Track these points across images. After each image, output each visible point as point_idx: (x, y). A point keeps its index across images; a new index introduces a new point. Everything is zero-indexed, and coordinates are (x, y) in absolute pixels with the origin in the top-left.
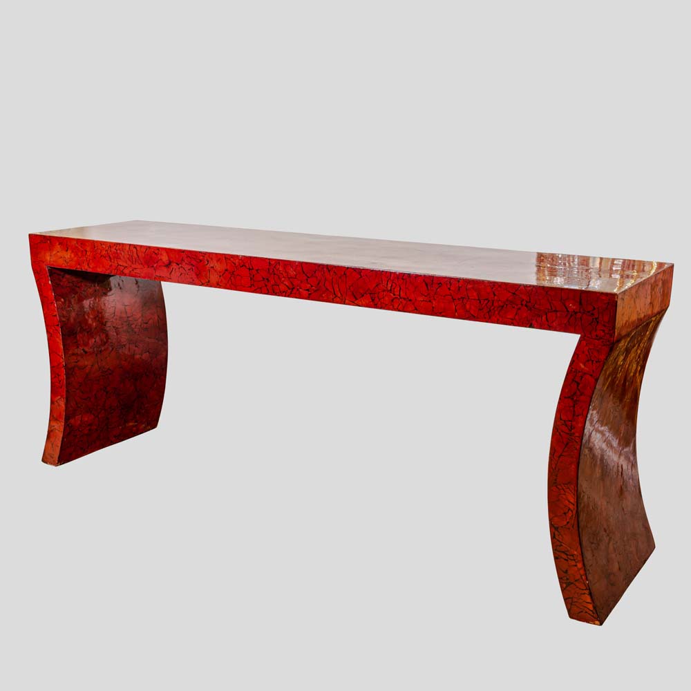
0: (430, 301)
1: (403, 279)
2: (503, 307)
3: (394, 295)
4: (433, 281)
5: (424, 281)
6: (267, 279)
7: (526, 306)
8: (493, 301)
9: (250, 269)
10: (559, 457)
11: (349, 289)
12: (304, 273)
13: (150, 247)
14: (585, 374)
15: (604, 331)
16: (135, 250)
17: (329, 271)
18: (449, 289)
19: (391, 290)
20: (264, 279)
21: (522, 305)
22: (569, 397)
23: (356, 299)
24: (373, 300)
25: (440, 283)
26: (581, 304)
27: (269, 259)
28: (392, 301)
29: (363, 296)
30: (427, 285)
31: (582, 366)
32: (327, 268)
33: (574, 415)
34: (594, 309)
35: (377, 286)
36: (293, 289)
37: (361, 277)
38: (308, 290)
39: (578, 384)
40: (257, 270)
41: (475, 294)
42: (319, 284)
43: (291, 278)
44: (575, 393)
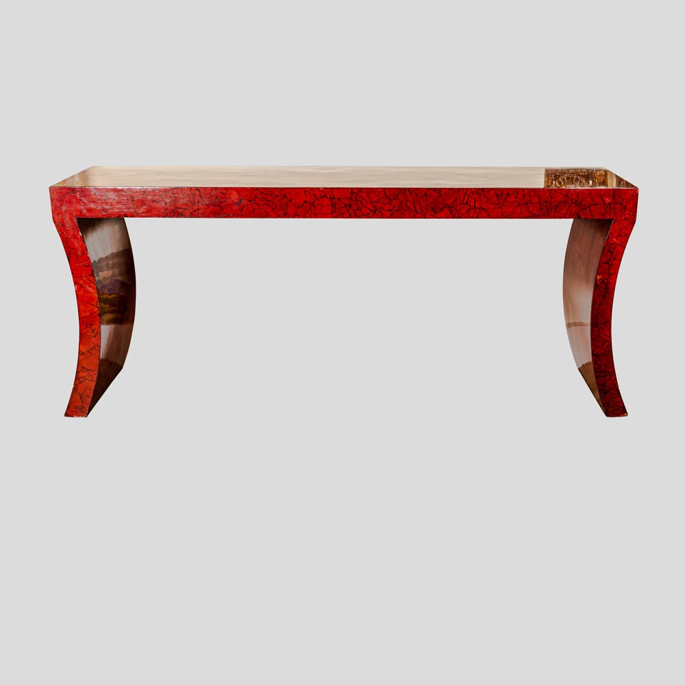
0: (500, 208)
1: (477, 193)
2: (558, 206)
3: (470, 206)
4: (502, 192)
5: (496, 193)
6: (350, 206)
7: (575, 203)
8: (550, 203)
9: (331, 199)
10: (599, 306)
11: (430, 205)
12: (387, 197)
13: (216, 189)
14: (616, 245)
15: (629, 214)
16: (197, 192)
17: (411, 193)
18: (516, 197)
19: (467, 203)
20: (346, 206)
21: (572, 203)
22: (606, 263)
23: (436, 213)
24: (451, 213)
25: (509, 194)
26: (614, 198)
27: (352, 188)
28: (468, 211)
29: (442, 210)
30: (498, 196)
31: (615, 240)
32: (409, 191)
33: (609, 275)
34: (623, 200)
35: (455, 201)
36: (375, 212)
37: (441, 195)
38: (390, 211)
39: (612, 253)
40: (339, 199)
41: (537, 199)
42: (401, 204)
43: (374, 202)
44: (610, 260)
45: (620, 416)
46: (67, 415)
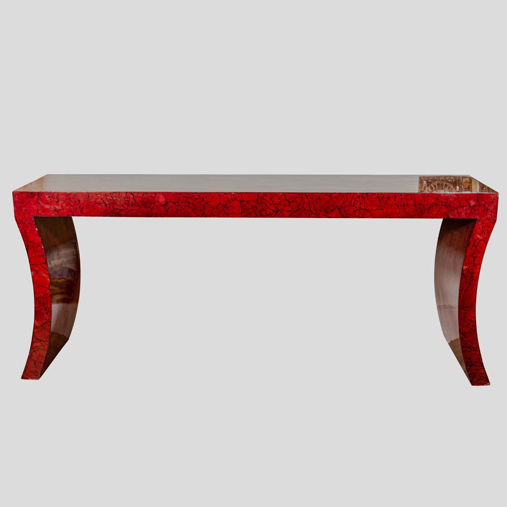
0: (381, 209)
1: (362, 197)
2: (430, 207)
3: (356, 208)
4: (383, 197)
5: (378, 197)
6: (256, 207)
7: (445, 205)
8: (424, 205)
9: (241, 201)
10: (465, 292)
11: (323, 207)
12: (287, 200)
13: (147, 193)
14: (480, 241)
15: (491, 215)
16: (132, 196)
17: (307, 197)
18: (395, 200)
19: (354, 205)
20: (253, 207)
21: (442, 205)
22: (471, 256)
23: (328, 213)
24: (340, 213)
25: (389, 197)
26: (478, 201)
27: (258, 193)
28: (355, 212)
29: (333, 211)
30: (379, 200)
31: (478, 236)
32: (306, 195)
33: (474, 265)
34: (486, 203)
35: (343, 203)
36: (277, 212)
37: (332, 198)
38: (289, 211)
39: (476, 247)
40: (247, 202)
41: (412, 202)
42: (298, 206)
43: (276, 204)
44: (474, 253)
45: (483, 385)
46: (23, 377)
